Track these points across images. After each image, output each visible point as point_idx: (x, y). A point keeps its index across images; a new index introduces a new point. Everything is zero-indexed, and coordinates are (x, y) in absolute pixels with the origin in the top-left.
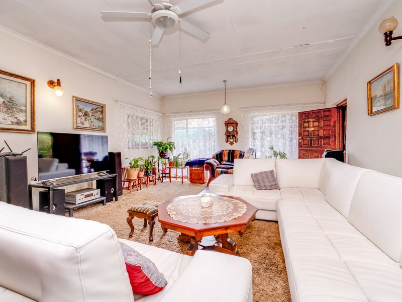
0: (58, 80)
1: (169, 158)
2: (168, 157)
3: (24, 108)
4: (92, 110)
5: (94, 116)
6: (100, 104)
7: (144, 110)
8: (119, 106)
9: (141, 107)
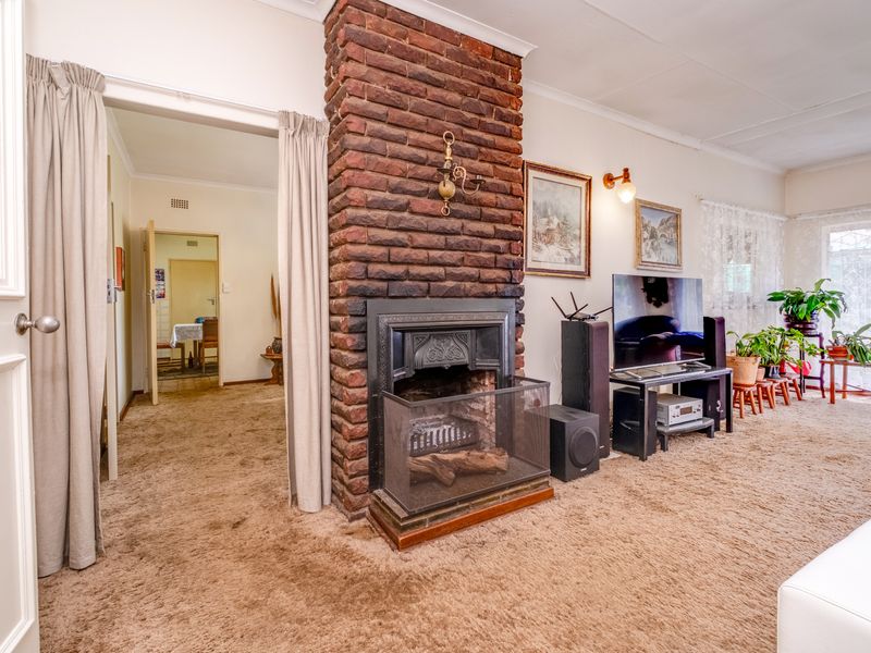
0: (626, 170)
1: (820, 336)
2: (818, 331)
3: (577, 232)
4: (662, 224)
5: (665, 236)
6: (673, 209)
7: (750, 212)
8: (705, 208)
9: (744, 207)
